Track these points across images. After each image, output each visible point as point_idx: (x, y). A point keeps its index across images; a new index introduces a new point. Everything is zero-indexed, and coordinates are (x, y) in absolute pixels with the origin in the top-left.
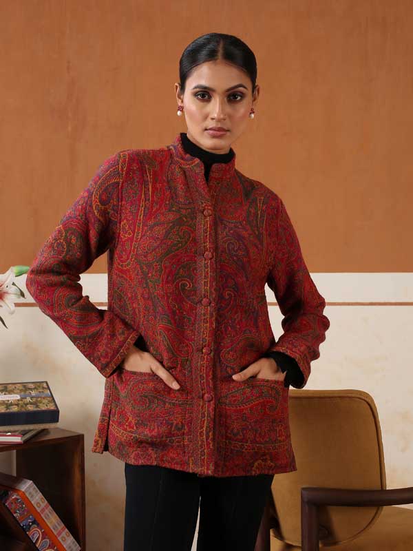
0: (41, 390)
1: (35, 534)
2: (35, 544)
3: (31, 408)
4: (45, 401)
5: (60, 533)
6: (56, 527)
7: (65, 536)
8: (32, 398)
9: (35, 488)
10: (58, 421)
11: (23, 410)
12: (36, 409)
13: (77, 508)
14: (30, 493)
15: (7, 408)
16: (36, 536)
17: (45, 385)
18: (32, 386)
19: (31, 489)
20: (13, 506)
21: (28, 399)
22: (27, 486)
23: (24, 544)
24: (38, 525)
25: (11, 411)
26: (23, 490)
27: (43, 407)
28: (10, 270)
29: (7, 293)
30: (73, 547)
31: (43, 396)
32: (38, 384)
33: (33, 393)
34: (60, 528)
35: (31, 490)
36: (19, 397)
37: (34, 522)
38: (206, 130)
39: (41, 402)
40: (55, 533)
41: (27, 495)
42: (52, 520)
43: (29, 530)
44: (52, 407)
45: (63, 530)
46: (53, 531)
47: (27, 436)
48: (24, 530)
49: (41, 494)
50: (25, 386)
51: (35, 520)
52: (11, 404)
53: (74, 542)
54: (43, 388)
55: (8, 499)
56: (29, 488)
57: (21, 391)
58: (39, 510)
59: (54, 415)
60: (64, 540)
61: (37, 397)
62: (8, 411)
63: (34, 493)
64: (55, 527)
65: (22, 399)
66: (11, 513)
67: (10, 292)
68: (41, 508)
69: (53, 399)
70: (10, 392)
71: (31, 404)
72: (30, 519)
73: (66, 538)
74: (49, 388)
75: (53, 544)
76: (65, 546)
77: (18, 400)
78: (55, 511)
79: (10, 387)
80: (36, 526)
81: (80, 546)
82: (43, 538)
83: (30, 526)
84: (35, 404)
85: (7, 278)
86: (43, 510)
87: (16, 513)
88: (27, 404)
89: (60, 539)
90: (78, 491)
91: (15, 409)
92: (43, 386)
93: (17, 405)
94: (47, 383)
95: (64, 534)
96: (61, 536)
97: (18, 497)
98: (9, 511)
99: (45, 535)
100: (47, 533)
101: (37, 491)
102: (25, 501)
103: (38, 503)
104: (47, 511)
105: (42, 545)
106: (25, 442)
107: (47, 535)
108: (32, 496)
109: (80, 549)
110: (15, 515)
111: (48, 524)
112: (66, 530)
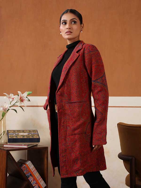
0: (35, 132)
1: (31, 179)
2: (31, 182)
3: (31, 137)
4: (36, 135)
5: (39, 180)
6: (38, 177)
8: (31, 134)
9: (31, 164)
11: (28, 138)
12: (32, 138)
13: (45, 171)
15: (23, 137)
16: (31, 180)
17: (36, 131)
18: (32, 131)
20: (24, 169)
23: (27, 182)
24: (32, 176)
25: (24, 138)
26: (27, 164)
27: (35, 137)
28: (25, 93)
29: (25, 100)
30: (44, 184)
31: (35, 134)
32: (34, 131)
33: (32, 133)
34: (39, 178)
35: (30, 164)
36: (27, 134)
37: (31, 175)
38: (66, 33)
40: (38, 179)
41: (29, 165)
42: (37, 175)
43: (29, 178)
44: (38, 137)
48: (27, 177)
50: (30, 131)
51: (31, 174)
52: (25, 136)
53: (44, 183)
54: (36, 132)
55: (22, 166)
57: (28, 132)
58: (32, 171)
59: (38, 140)
60: (41, 182)
61: (33, 134)
62: (23, 138)
63: (31, 165)
66: (23, 171)
67: (25, 99)
68: (33, 170)
69: (39, 135)
70: (25, 132)
72: (29, 174)
74: (37, 132)
75: (37, 183)
76: (41, 184)
77: (27, 135)
78: (38, 172)
79: (25, 131)
80: (31, 176)
81: (46, 184)
83: (29, 176)
84: (33, 136)
85: (25, 95)
86: (34, 171)
87: (24, 171)
88: (29, 136)
89: (39, 181)
90: (46, 166)
91: (26, 137)
93: (27, 136)
94: (37, 130)
95: (40, 180)
97: (25, 166)
98: (22, 170)
99: (34, 180)
101: (32, 165)
102: (28, 167)
103: (32, 169)
104: (35, 172)
105: (33, 183)
106: (28, 148)
107: (35, 180)
108: (30, 166)
109: (46, 185)
110: (24, 172)
111: (35, 176)
112: (41, 178)
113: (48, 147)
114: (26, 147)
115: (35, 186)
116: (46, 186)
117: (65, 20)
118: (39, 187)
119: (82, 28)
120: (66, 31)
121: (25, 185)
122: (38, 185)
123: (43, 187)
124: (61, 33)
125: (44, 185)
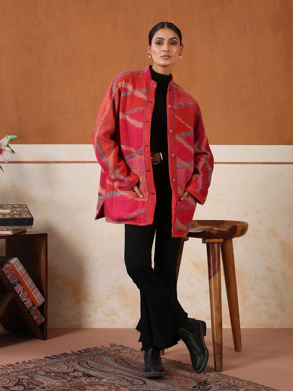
1: (19, 289)
2: (18, 295)
3: (17, 216)
4: (25, 213)
5: (33, 290)
8: (17, 212)
9: (19, 263)
10: (32, 224)
11: (13, 217)
14: (16, 265)
15: (4, 216)
16: (19, 290)
17: (24, 206)
18: (17, 206)
19: (17, 263)
20: (7, 271)
21: (15, 212)
22: (14, 261)
23: (13, 294)
24: (20, 284)
25: (6, 217)
26: (12, 263)
27: (24, 216)
28: (6, 137)
30: (40, 298)
31: (24, 211)
32: (21, 206)
33: (18, 210)
34: (33, 287)
36: (9, 211)
37: (18, 282)
38: (162, 57)
39: (22, 214)
40: (30, 290)
41: (14, 265)
42: (29, 282)
43: (15, 287)
44: (30, 217)
45: (35, 288)
46: (29, 288)
47: (15, 232)
48: (13, 286)
49: (22, 266)
50: (13, 206)
52: (5, 214)
53: (41, 296)
54: (24, 207)
55: (4, 267)
56: (16, 262)
57: (11, 208)
58: (21, 275)
59: (30, 221)
60: (35, 294)
61: (20, 211)
63: (18, 265)
64: (30, 286)
65: (11, 212)
67: (5, 149)
69: (30, 213)
70: (4, 209)
71: (17, 214)
72: (16, 280)
73: (37, 293)
74: (27, 208)
75: (29, 295)
76: (35, 298)
77: (9, 213)
78: (30, 276)
79: (4, 206)
80: (19, 284)
81: (44, 298)
82: (23, 292)
83: (16, 284)
84: (20, 215)
85: (4, 142)
86: (23, 276)
87: (8, 275)
88: (14, 215)
89: (32, 293)
90: (43, 267)
91: (8, 217)
92: (23, 207)
93: (9, 215)
95: (35, 290)
97: (9, 266)
98: (4, 274)
100: (25, 289)
101: (20, 265)
102: (14, 269)
103: (21, 271)
104: (26, 276)
105: (23, 296)
106: (14, 235)
107: (25, 290)
108: (17, 267)
109: (44, 300)
110: (8, 277)
111: (26, 284)
112: (37, 289)
114: (10, 233)
115: (26, 301)
116: (44, 302)
117: (160, 38)
118: (33, 302)
119: (181, 50)
120: (162, 55)
121: (8, 300)
122: (31, 300)
123: (39, 303)
124: (149, 56)
125: (41, 300)
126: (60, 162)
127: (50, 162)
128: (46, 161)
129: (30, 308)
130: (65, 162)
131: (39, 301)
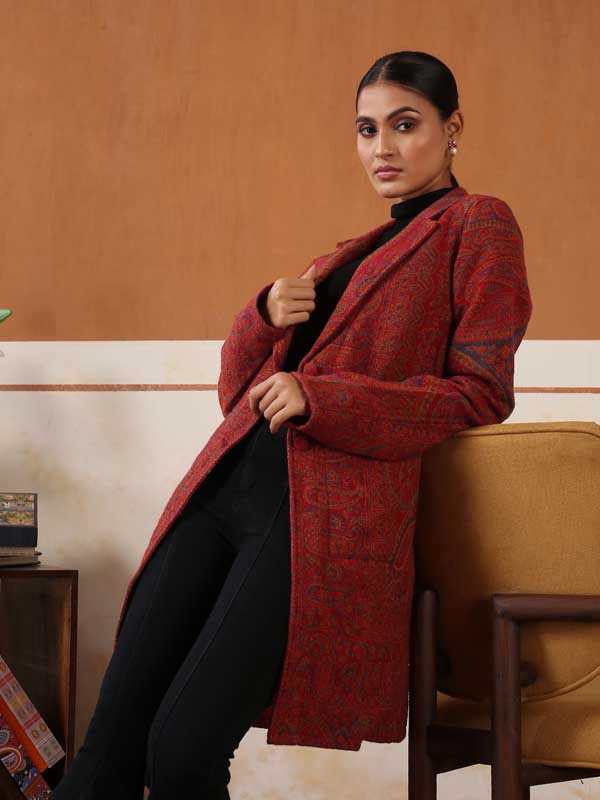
0: (21, 503)
4: (21, 515)
5: (29, 724)
6: (24, 713)
7: (39, 729)
10: (36, 545)
17: (32, 498)
18: (11, 497)
27: (13, 522)
30: (51, 749)
31: (21, 509)
32: (22, 496)
33: (8, 505)
34: (30, 716)
39: (14, 516)
40: (22, 723)
42: (18, 701)
44: (28, 523)
45: (35, 719)
46: (18, 718)
53: (53, 742)
59: (29, 536)
60: (37, 737)
61: (11, 510)
64: (21, 713)
69: (36, 514)
73: (40, 732)
74: (35, 502)
75: (16, 738)
76: (37, 747)
78: (23, 687)
81: (64, 749)
84: (5, 518)
86: (2, 683)
89: (28, 732)
92: (27, 499)
94: (36, 496)
96: (32, 728)
104: (9, 685)
109: (63, 754)
111: (10, 707)
112: (42, 720)
113: (77, 572)
115: (7, 753)
118: (27, 758)
122: (23, 751)
123: (47, 760)
126: (145, 388)
127: (120, 388)
128: (107, 386)
129: (17, 773)
130: (156, 388)
131: (49, 754)
